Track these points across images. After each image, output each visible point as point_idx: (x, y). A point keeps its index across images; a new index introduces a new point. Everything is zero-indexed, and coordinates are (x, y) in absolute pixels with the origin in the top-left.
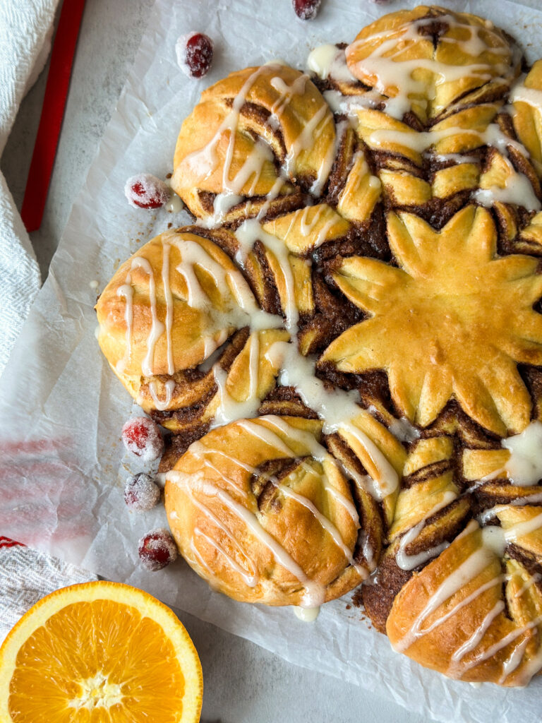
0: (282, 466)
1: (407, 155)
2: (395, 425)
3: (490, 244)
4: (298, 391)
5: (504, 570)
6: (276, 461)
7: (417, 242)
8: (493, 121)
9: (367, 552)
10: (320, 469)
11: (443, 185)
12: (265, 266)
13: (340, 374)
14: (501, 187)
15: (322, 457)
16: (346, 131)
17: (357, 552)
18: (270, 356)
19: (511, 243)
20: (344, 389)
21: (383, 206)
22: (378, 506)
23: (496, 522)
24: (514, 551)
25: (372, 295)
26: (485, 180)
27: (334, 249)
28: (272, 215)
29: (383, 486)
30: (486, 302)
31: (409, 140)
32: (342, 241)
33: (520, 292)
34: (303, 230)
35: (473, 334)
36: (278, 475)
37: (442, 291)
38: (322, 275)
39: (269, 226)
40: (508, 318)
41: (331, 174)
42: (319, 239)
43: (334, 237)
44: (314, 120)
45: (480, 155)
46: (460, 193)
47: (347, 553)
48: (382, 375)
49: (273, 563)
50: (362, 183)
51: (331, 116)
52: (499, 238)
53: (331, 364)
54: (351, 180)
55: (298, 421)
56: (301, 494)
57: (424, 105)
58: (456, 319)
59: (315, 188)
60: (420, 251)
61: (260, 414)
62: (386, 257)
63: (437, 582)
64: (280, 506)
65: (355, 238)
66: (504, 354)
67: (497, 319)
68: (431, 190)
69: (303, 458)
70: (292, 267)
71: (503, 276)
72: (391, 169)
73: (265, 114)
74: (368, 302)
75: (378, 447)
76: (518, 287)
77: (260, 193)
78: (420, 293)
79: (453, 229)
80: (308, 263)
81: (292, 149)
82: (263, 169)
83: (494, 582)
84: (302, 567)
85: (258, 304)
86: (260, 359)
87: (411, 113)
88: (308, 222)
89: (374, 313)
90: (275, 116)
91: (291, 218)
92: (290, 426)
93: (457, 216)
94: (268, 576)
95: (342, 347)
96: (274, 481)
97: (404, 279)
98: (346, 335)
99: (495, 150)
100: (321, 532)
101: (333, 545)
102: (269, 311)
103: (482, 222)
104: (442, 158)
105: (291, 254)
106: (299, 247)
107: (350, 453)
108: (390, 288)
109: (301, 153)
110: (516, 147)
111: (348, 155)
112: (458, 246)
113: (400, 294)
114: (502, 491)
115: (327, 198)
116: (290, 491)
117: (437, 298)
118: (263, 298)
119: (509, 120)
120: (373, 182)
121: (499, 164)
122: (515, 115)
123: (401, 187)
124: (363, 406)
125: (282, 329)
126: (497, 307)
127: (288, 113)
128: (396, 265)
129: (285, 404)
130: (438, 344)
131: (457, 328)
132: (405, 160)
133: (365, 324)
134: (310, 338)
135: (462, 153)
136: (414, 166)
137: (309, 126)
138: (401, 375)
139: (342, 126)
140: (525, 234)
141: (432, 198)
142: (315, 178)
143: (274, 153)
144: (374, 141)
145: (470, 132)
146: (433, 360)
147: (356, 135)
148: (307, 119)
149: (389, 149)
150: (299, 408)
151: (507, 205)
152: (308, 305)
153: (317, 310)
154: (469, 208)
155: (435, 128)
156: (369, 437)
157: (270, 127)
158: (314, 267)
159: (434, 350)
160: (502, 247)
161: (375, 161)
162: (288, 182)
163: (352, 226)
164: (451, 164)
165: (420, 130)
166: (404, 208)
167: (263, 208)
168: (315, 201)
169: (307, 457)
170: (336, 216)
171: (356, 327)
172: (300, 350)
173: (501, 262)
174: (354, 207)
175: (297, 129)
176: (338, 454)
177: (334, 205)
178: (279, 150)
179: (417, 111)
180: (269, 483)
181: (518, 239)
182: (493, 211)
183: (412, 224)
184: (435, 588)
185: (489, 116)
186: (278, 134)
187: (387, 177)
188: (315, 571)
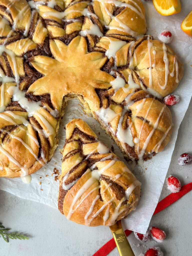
0: (12, 128)
1: (56, 20)
2: (52, 112)
3: (85, 48)
4: (19, 102)
5: (99, 184)
6: (9, 126)
7: (60, 49)
8: (86, 7)
9: (43, 156)
10: (26, 128)
11: (69, 29)
12: (7, 60)
13: (34, 96)
14: (89, 29)
15: (27, 124)
16: (35, 14)
17: (39, 156)
18: (8, 91)
19: (93, 48)
20: (36, 101)
21: (48, 38)
22: (47, 140)
23: (96, 168)
24: (103, 177)
25: (45, 68)
26: (84, 27)
27: (31, 53)
28: (9, 43)
29: (48, 132)
30: (84, 68)
31: (57, 15)
32: (34, 50)
33: (96, 64)
34: (20, 47)
35: (79, 79)
36: (10, 131)
37: (69, 66)
38: (28, 63)
39: (8, 47)
40: (91, 74)
41: (30, 28)
42: (25, 50)
43: (31, 49)
44: (23, 10)
45: (82, 19)
46: (75, 32)
47: (36, 157)
48: (49, 95)
49: (8, 161)
50: (40, 30)
51: (30, 8)
52: (88, 47)
53: (31, 93)
54: (36, 29)
55: (19, 113)
56: (18, 136)
57: (62, 3)
58: (74, 75)
59: (25, 33)
60: (61, 52)
61: (5, 111)
62: (50, 55)
63: (76, 192)
64: (10, 141)
65: (39, 49)
66: (90, 86)
67: (87, 74)
68: (65, 32)
69: (20, 125)
70: (16, 60)
71: (90, 59)
72: (51, 25)
73: (5, 8)
74: (43, 70)
75: (46, 119)
76: (95, 63)
77: (4, 35)
78: (62, 67)
79: (72, 44)
80: (22, 58)
81: (15, 20)
82: (5, 28)
83: (95, 189)
84: (19, 162)
85: (5, 73)
86: (5, 92)
87: (57, 6)
88: (21, 44)
89: (45, 74)
90: (8, 9)
91: (15, 44)
92: (15, 114)
93: (74, 40)
94: (7, 166)
95: (34, 86)
96: (8, 133)
97: (56, 62)
98: (36, 82)
99: (87, 17)
100: (25, 149)
101: (30, 153)
102: (9, 76)
103: (82, 41)
104: (68, 21)
105: (16, 56)
106: (19, 53)
107: (36, 122)
108: (51, 65)
109: (18, 21)
110: (93, 16)
111: (35, 21)
112: (74, 50)
113: (55, 67)
114: (96, 157)
115: (29, 36)
116: (13, 136)
117: (68, 68)
118: (6, 72)
119: (92, 7)
120: (44, 30)
121: (88, 22)
122: (94, 5)
123: (54, 31)
124: (42, 106)
125: (14, 82)
126: (88, 70)
127: (13, 7)
128: (54, 58)
129: (14, 107)
130: (67, 84)
131: (74, 77)
132: (55, 22)
133: (42, 78)
134: (23, 84)
135: (75, 19)
136: (59, 24)
137: (21, 12)
138: (55, 94)
139: (34, 12)
140: (98, 45)
141: (65, 34)
142: (25, 30)
143: (9, 22)
144: (44, 16)
145: (77, 11)
146: (66, 89)
147: (39, 15)
148: (20, 9)
149: (49, 18)
150: (20, 108)
151: (91, 35)
152: (22, 73)
153: (26, 75)
154: (78, 37)
155: (66, 10)
156: (43, 116)
157: (6, 12)
158: (24, 60)
159: (66, 85)
160: (89, 49)
161: (45, 23)
162: (15, 32)
163: (38, 45)
164: (71, 22)
165: (60, 12)
166: (56, 38)
167: (5, 41)
168: (25, 38)
169: (22, 125)
170: (32, 42)
171: (39, 79)
172: (20, 88)
173: (89, 54)
174: (38, 39)
175: (16, 13)
176: (32, 123)
177: (31, 39)
178: (11, 20)
179: (59, 5)
180: (7, 134)
181: (95, 46)
182: (86, 38)
183: (58, 43)
184: (75, 195)
185: (84, 6)
186: (10, 15)
187: (50, 28)
188: (24, 163)
